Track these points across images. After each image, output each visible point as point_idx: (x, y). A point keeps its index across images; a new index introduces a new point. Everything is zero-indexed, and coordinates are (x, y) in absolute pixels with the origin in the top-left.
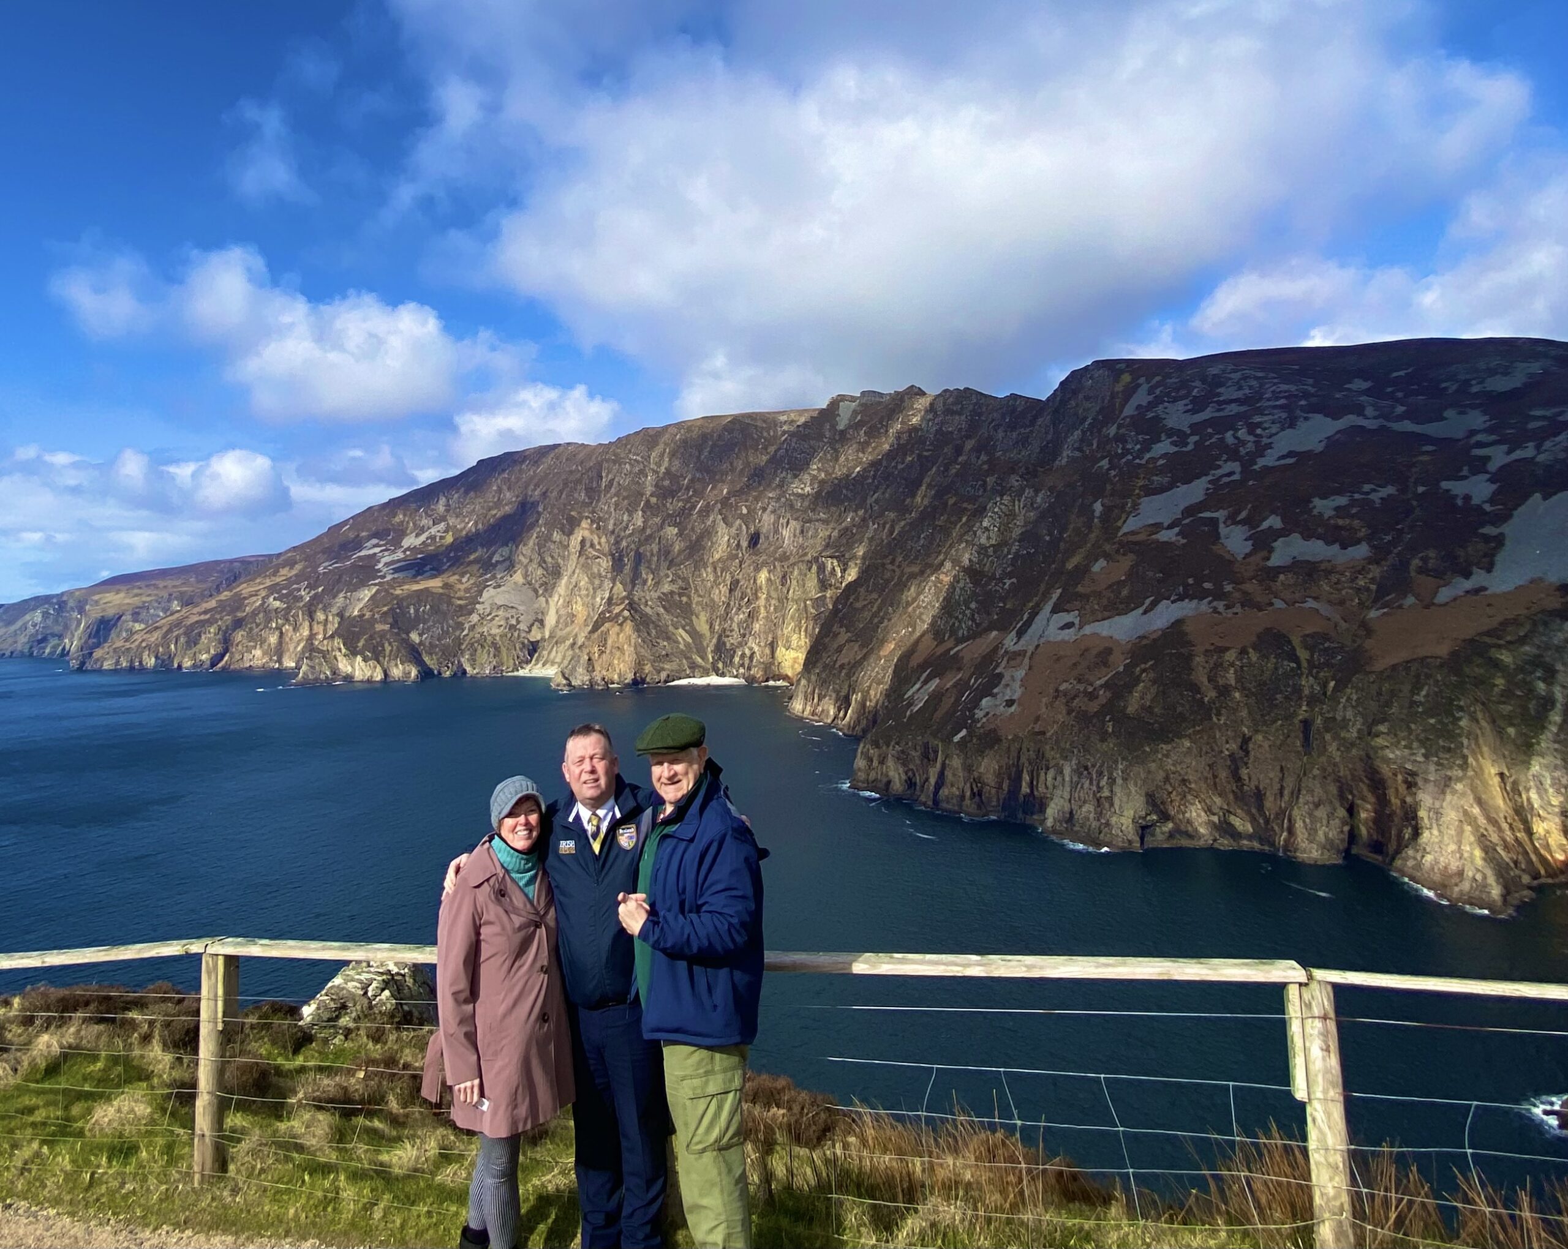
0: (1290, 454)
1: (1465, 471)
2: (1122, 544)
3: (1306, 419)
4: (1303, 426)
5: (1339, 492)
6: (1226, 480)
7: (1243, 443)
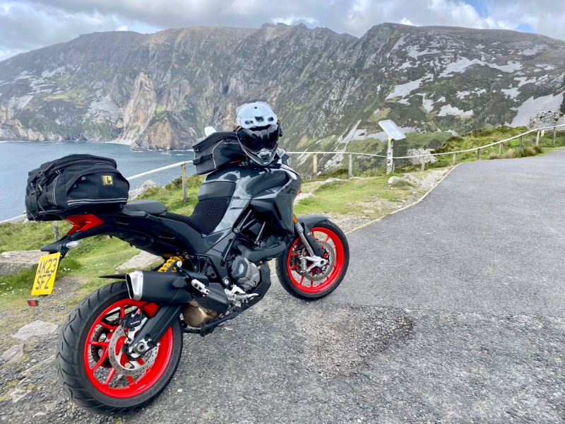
0: (452, 73)
1: (511, 86)
2: (386, 104)
3: (460, 59)
4: (459, 62)
5: (466, 90)
6: (427, 81)
7: (436, 66)
